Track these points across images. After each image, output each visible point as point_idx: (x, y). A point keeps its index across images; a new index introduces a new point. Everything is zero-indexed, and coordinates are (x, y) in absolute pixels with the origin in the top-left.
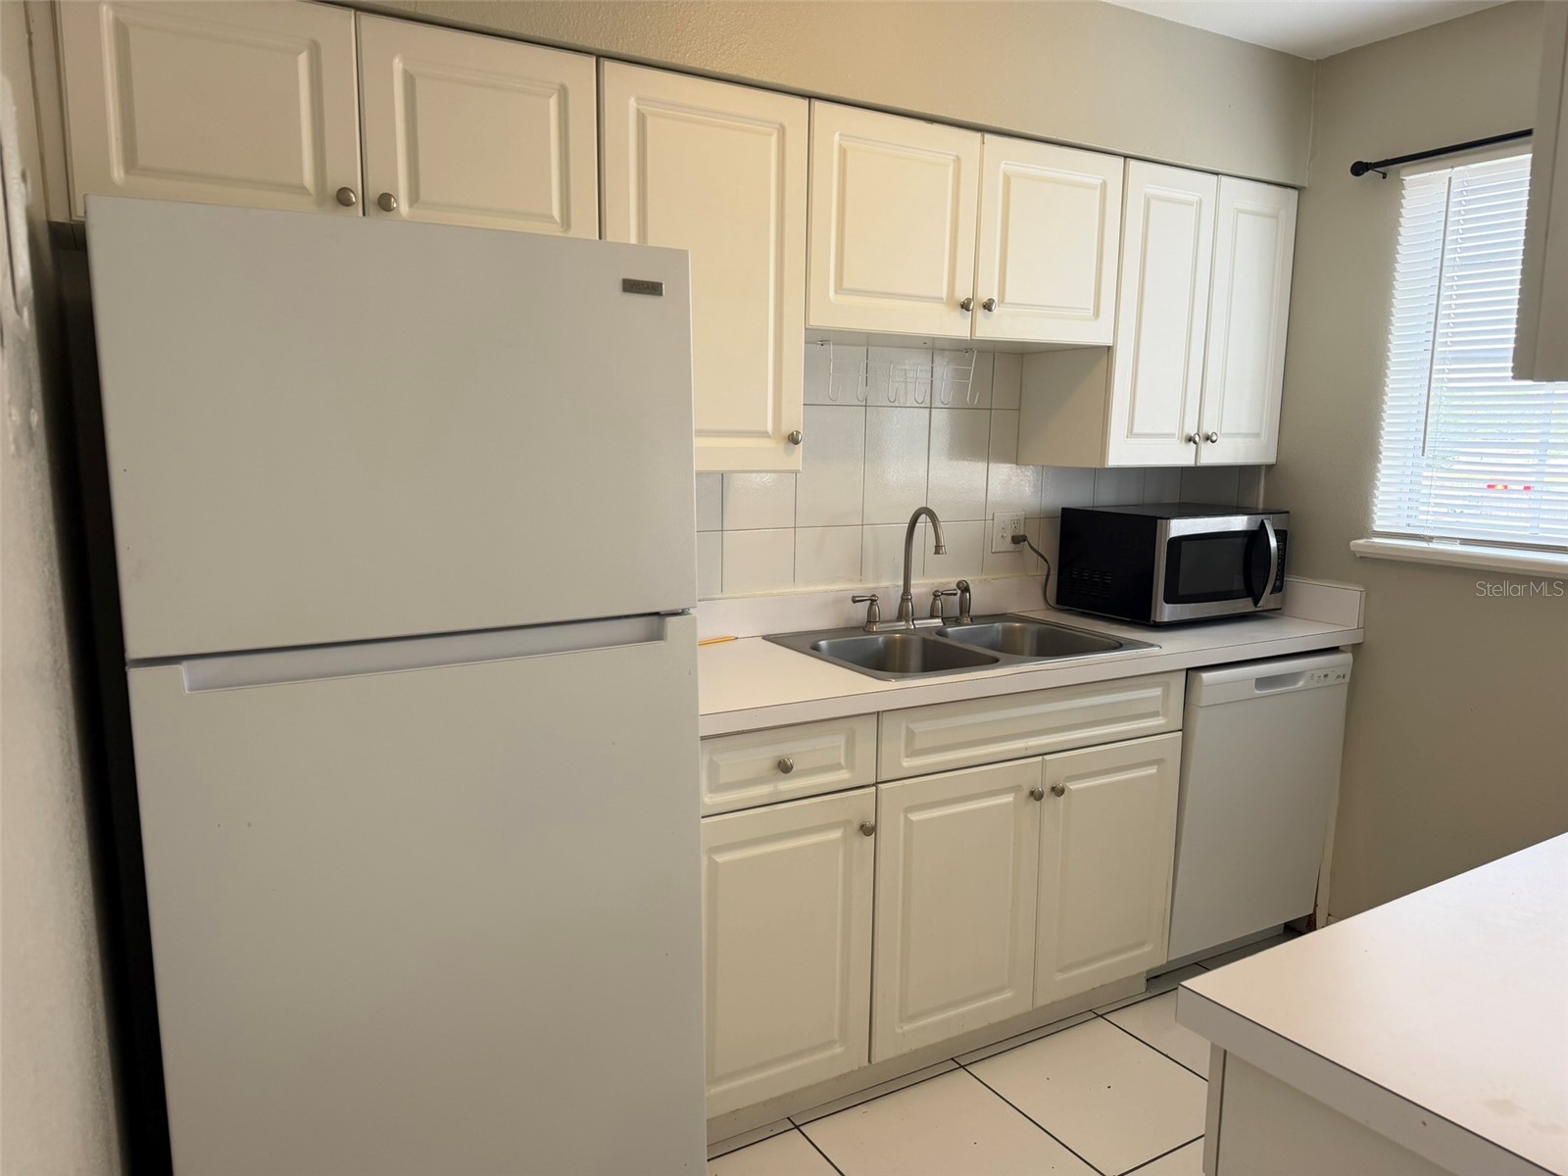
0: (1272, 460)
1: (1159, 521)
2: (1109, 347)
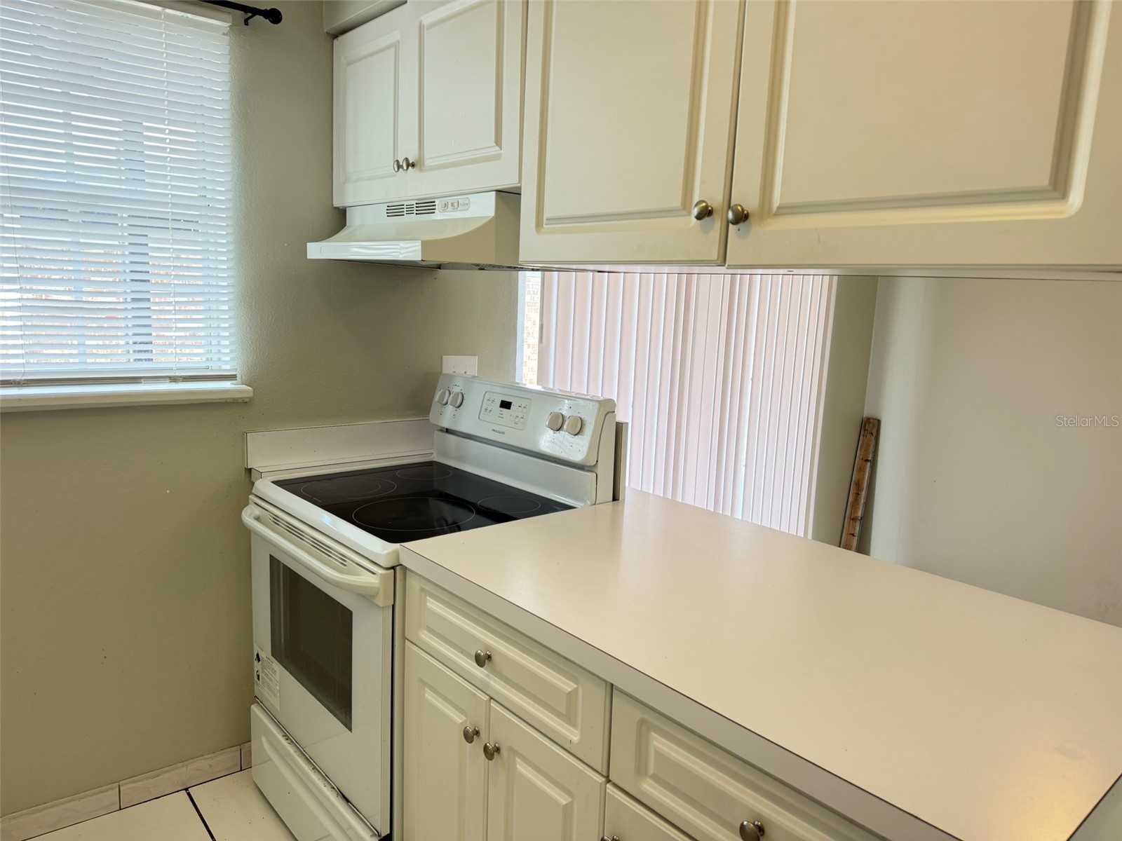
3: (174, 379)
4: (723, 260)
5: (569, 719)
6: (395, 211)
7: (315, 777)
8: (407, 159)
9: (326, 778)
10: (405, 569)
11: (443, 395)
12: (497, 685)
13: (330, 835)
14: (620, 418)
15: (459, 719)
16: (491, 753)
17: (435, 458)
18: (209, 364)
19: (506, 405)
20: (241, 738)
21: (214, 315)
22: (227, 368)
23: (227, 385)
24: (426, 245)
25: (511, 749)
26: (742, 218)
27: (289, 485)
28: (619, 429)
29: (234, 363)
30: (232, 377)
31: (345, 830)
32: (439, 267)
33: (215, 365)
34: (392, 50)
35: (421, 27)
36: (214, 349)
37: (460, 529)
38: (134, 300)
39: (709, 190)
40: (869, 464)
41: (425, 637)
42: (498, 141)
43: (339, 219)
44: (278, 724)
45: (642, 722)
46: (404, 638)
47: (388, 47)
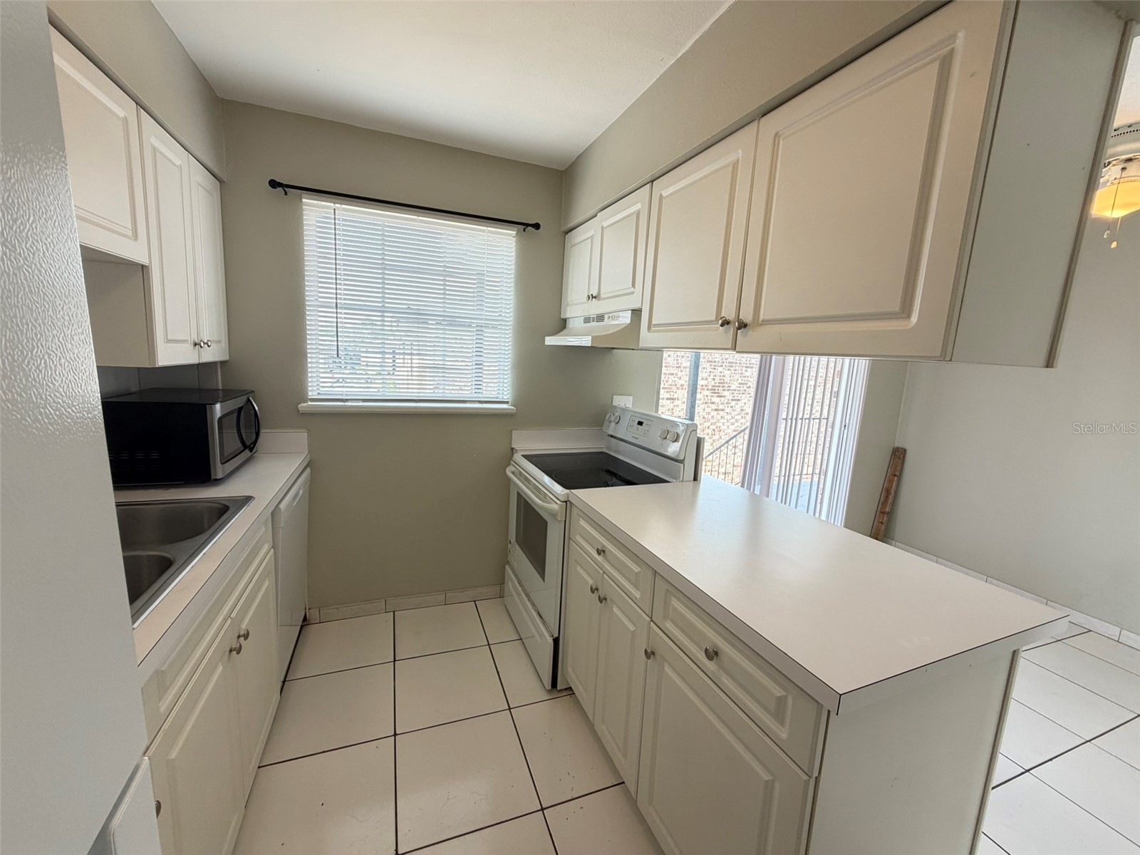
0: (225, 357)
1: (207, 406)
2: (143, 266)
3: (481, 402)
4: (735, 349)
5: (636, 586)
6: (587, 320)
7: (529, 604)
8: (592, 295)
9: (533, 605)
10: (571, 503)
11: (610, 416)
12: (608, 567)
13: (534, 636)
14: (700, 434)
15: (591, 582)
16: (602, 600)
17: (605, 450)
18: (498, 395)
19: (640, 423)
20: (501, 582)
21: (502, 372)
22: (506, 398)
23: (505, 406)
24: (593, 338)
25: (611, 600)
26: (743, 325)
27: (529, 458)
28: (699, 443)
29: (508, 395)
30: (507, 402)
31: (541, 636)
32: (613, 348)
33: (501, 396)
34: (590, 240)
35: (602, 227)
36: (501, 389)
37: (608, 486)
38: (476, 364)
39: (729, 312)
40: (896, 478)
41: (579, 539)
42: (633, 285)
43: (562, 325)
44: (516, 576)
45: (668, 590)
46: (570, 538)
47: (587, 239)
